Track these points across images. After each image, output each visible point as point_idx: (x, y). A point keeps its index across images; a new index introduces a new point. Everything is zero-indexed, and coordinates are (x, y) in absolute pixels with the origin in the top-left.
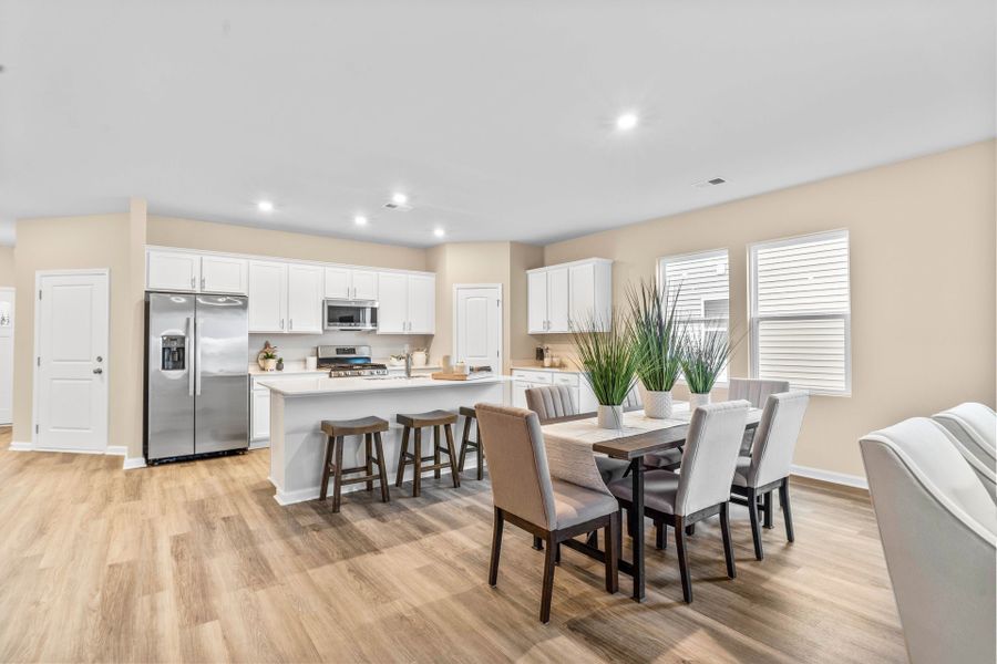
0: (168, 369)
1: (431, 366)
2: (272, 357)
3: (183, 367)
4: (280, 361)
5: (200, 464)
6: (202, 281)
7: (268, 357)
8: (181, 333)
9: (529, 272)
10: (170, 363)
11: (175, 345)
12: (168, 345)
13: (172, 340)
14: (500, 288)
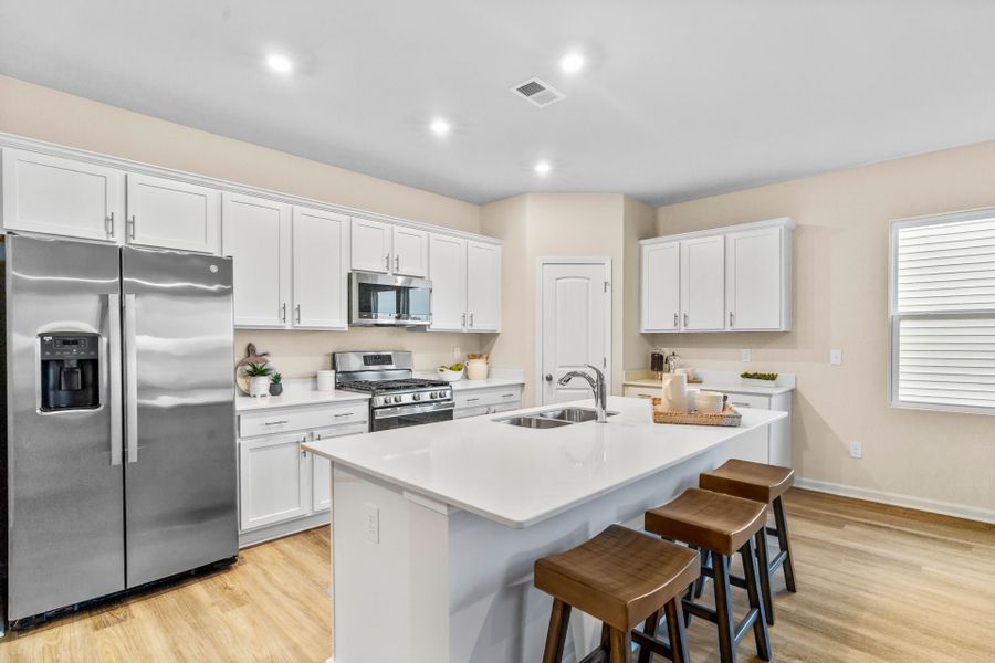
0: (58, 408)
1: (495, 382)
2: (263, 373)
3: (95, 403)
4: (277, 379)
5: (138, 609)
6: (129, 224)
7: (257, 372)
8: (89, 327)
9: (643, 242)
10: (63, 395)
11: (72, 355)
12: (58, 355)
13: (66, 343)
14: (608, 264)
